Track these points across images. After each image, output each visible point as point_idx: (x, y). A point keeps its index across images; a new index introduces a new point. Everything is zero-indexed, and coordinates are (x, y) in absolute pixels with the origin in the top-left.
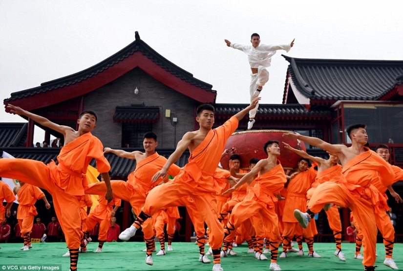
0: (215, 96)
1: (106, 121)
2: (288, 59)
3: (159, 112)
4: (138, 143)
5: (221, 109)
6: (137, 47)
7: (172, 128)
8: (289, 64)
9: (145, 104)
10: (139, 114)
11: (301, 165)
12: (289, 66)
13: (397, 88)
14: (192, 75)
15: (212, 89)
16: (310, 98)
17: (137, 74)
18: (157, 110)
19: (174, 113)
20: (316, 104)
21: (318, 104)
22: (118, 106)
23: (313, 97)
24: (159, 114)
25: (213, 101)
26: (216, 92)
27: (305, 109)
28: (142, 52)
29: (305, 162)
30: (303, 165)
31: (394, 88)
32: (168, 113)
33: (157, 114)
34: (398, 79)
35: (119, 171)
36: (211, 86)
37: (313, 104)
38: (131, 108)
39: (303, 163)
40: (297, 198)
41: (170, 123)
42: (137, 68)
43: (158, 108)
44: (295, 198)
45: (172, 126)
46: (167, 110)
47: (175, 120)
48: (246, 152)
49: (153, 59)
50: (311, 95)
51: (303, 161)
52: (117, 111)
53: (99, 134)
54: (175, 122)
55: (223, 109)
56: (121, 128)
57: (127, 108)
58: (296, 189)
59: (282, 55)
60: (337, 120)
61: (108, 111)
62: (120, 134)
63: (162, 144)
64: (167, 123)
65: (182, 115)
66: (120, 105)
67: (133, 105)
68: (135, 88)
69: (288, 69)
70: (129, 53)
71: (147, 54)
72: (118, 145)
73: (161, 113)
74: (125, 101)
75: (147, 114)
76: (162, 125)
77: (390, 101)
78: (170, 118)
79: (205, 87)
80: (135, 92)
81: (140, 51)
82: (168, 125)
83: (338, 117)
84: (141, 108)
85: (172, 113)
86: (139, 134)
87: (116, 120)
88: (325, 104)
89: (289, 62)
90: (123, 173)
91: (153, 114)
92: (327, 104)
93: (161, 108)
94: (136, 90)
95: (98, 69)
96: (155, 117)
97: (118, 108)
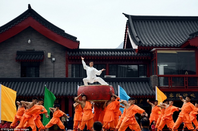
0: (79, 45)
1: (11, 60)
2: (127, 16)
3: (43, 54)
4: (31, 74)
5: (83, 52)
6: (30, 14)
7: (52, 64)
8: (128, 19)
9: (35, 49)
10: (31, 56)
11: (112, 99)
12: (127, 20)
13: (189, 41)
14: (64, 31)
15: (77, 40)
16: (138, 46)
17: (30, 30)
18: (43, 53)
19: (53, 55)
20: (141, 49)
21: (143, 49)
22: (18, 51)
23: (140, 45)
24: (44, 56)
25: (77, 47)
26: (79, 42)
27: (135, 52)
28: (32, 17)
29: (114, 97)
30: (113, 99)
31: (187, 41)
32: (49, 55)
33: (43, 56)
34: (190, 35)
35: (21, 92)
36: (76, 38)
37: (140, 49)
38: (26, 52)
39: (113, 98)
40: (110, 112)
41: (50, 61)
42: (30, 27)
43: (43, 52)
44: (109, 112)
45: (52, 63)
46: (48, 53)
47: (54, 59)
48: (89, 94)
49: (39, 21)
50: (139, 44)
51: (113, 97)
52: (17, 54)
53: (6, 68)
54: (54, 61)
55: (84, 52)
56: (20, 65)
57: (24, 52)
58: (110, 108)
59: (123, 13)
60: (154, 60)
61: (12, 54)
62: (20, 68)
63: (46, 74)
64: (49, 61)
65: (58, 56)
66: (19, 50)
67: (27, 50)
68: (29, 40)
69: (127, 23)
70: (24, 18)
71: (36, 18)
72: (18, 76)
73: (45, 55)
74: (23, 48)
75: (36, 56)
76: (46, 63)
77: (185, 49)
78: (51, 59)
79: (72, 39)
80: (29, 42)
81: (31, 16)
82: (50, 62)
83: (154, 58)
84: (33, 52)
85: (52, 55)
86: (31, 68)
87: (17, 60)
88: (147, 49)
89: (128, 18)
90: (24, 93)
91: (40, 56)
92: (149, 49)
93: (45, 52)
94: (29, 41)
95: (6, 28)
96: (41, 58)
97: (18, 52)
